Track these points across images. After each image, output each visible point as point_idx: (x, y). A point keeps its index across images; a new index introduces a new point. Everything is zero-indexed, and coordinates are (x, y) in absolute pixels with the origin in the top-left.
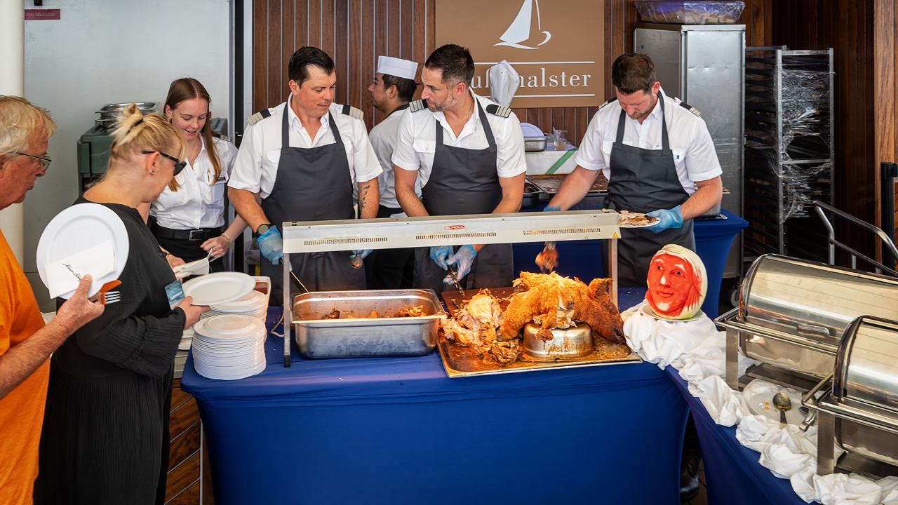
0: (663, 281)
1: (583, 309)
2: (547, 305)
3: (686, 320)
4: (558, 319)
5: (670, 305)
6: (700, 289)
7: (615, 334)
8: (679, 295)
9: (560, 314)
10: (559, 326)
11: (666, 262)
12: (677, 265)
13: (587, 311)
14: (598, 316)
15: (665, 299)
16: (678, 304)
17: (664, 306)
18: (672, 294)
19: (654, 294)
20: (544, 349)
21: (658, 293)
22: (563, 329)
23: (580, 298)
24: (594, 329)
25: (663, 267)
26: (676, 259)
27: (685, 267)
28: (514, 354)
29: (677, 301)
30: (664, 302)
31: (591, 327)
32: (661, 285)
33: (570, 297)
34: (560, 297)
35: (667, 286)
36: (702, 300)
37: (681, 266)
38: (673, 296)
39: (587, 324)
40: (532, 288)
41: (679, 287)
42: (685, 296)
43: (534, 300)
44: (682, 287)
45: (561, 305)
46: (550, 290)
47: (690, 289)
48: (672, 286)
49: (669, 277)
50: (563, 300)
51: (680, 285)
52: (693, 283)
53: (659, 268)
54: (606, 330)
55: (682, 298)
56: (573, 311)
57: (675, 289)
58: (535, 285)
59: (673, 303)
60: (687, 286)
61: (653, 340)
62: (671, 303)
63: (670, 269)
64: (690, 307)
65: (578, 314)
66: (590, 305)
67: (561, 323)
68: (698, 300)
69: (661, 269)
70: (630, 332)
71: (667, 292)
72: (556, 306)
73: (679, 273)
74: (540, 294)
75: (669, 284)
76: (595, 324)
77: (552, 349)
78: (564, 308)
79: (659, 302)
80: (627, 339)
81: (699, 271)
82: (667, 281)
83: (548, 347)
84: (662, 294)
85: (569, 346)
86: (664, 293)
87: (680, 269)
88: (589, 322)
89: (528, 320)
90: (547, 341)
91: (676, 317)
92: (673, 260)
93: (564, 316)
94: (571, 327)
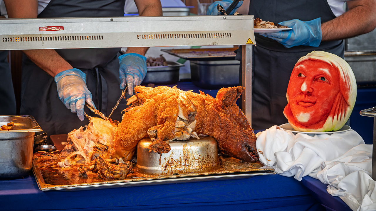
0: (304, 88)
1: (207, 120)
2: (164, 115)
3: (331, 132)
4: (176, 130)
5: (312, 115)
6: (347, 97)
7: (245, 150)
8: (323, 103)
9: (180, 124)
10: (177, 137)
11: (308, 67)
12: (321, 69)
13: (213, 122)
14: (226, 128)
15: (305, 109)
16: (321, 114)
17: (304, 117)
18: (314, 103)
19: (293, 105)
20: (160, 164)
21: (298, 104)
22: (182, 141)
23: (205, 107)
24: (220, 144)
25: (305, 73)
26: (319, 63)
27: (330, 71)
28: (123, 169)
29: (320, 110)
30: (305, 112)
31: (216, 141)
32: (302, 93)
33: (192, 106)
34: (180, 107)
35: (308, 94)
36: (349, 110)
37: (326, 71)
38: (317, 105)
39: (213, 137)
40: (147, 100)
41: (323, 94)
42: (329, 104)
43: (149, 112)
44: (327, 94)
45: (181, 115)
46: (168, 100)
47: (336, 96)
48: (314, 93)
49: (311, 84)
50: (184, 110)
51: (323, 91)
52: (340, 90)
53: (300, 75)
54: (234, 146)
55: (326, 107)
56: (195, 121)
57: (318, 96)
58: (151, 96)
59: (315, 113)
60: (333, 93)
61: (290, 151)
62: (313, 112)
63: (313, 74)
64: (335, 117)
65: (202, 125)
66: (216, 116)
67: (180, 133)
68: (345, 111)
69: (303, 75)
70: (264, 146)
71: (309, 100)
72: (175, 115)
73: (323, 78)
74: (156, 105)
75: (311, 90)
76: (221, 137)
77: (169, 164)
78: (185, 118)
79: (299, 113)
80: (260, 155)
81: (348, 77)
82: (308, 87)
83: (164, 162)
84: (302, 103)
85: (189, 160)
86: (305, 102)
87: (325, 74)
88: (214, 134)
89: (141, 136)
90: (163, 154)
91: (319, 130)
92: (316, 64)
93: (184, 125)
94: (192, 139)
